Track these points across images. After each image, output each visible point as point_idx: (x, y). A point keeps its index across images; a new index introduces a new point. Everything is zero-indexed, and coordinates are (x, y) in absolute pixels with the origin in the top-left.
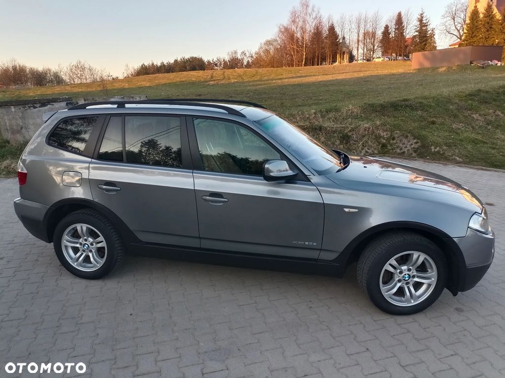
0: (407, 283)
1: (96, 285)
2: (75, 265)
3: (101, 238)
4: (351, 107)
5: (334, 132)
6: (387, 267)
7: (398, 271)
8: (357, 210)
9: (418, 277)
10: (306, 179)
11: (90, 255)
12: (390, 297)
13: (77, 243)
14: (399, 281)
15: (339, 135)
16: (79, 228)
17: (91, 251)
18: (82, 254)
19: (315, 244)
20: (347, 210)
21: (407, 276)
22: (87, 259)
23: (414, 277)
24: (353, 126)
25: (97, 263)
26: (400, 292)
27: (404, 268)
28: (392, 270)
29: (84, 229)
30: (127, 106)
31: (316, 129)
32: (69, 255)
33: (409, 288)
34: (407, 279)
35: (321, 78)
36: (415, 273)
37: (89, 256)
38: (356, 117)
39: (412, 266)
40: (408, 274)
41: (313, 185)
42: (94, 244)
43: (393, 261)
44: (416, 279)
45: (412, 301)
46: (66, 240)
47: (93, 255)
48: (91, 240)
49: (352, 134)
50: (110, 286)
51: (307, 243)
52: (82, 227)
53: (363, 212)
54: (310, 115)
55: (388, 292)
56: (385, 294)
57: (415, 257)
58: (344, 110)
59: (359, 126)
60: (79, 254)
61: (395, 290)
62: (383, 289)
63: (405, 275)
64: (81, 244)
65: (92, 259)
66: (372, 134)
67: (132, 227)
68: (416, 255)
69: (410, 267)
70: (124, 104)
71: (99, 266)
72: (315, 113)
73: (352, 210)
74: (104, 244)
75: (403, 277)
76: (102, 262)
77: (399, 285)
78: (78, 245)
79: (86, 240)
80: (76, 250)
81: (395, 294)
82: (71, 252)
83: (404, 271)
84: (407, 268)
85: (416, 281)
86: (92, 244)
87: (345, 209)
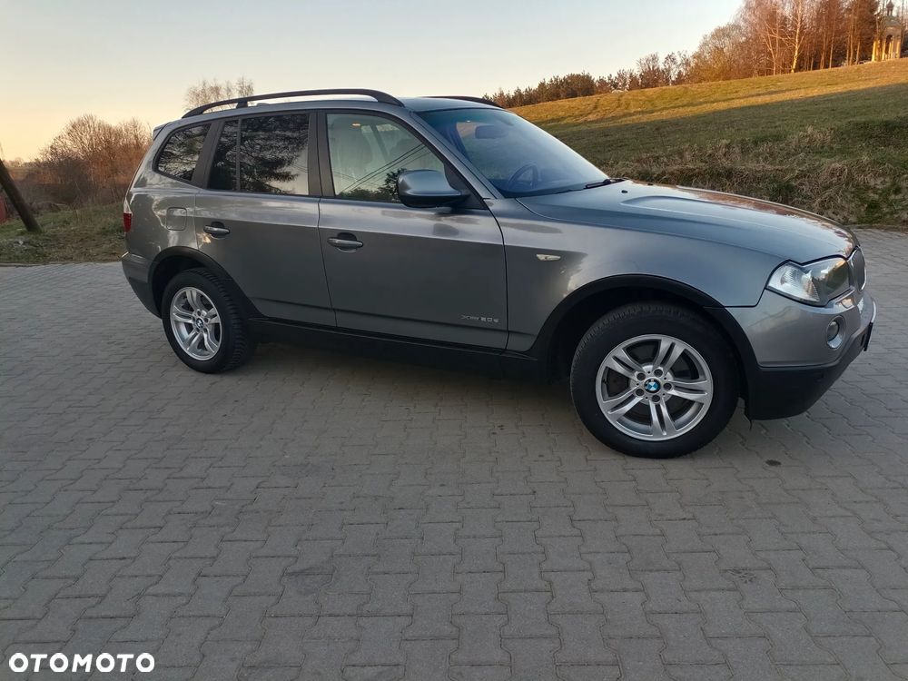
0: (656, 399)
2: (187, 350)
3: (214, 310)
4: (810, 130)
5: (758, 180)
6: (610, 362)
7: (637, 373)
8: (558, 257)
9: (677, 388)
10: (481, 207)
11: (205, 336)
12: (620, 421)
13: (189, 318)
14: (639, 392)
15: (771, 187)
16: (188, 295)
17: (206, 331)
18: (196, 334)
19: (496, 321)
20: (541, 257)
21: (652, 384)
23: (668, 386)
24: (803, 168)
25: (213, 348)
26: (641, 414)
27: (647, 368)
28: (619, 369)
29: (195, 295)
30: (249, 104)
31: (719, 174)
32: (182, 333)
33: (657, 408)
34: (653, 389)
36: (670, 378)
37: (203, 339)
38: (822, 150)
39: (663, 363)
40: (655, 381)
41: (492, 214)
42: (209, 319)
43: (620, 352)
44: (673, 392)
45: (665, 434)
46: (175, 309)
47: (207, 336)
48: (204, 313)
49: (802, 184)
50: (226, 383)
51: (483, 319)
52: (192, 293)
54: (716, 150)
55: (613, 411)
56: (608, 414)
57: (664, 345)
58: (794, 139)
59: (819, 167)
60: (192, 334)
61: (628, 407)
62: (604, 404)
63: (650, 381)
64: (194, 320)
65: (206, 343)
66: (847, 184)
67: (247, 294)
68: (665, 343)
69: (660, 368)
70: (246, 102)
71: (214, 352)
72: (728, 146)
73: (551, 257)
74: (217, 320)
75: (646, 385)
76: (217, 346)
77: (638, 399)
78: (190, 321)
79: (199, 313)
80: (189, 328)
81: (628, 415)
82: (183, 329)
83: (647, 374)
84: (653, 368)
85: (673, 396)
86: (206, 320)
87: (538, 256)
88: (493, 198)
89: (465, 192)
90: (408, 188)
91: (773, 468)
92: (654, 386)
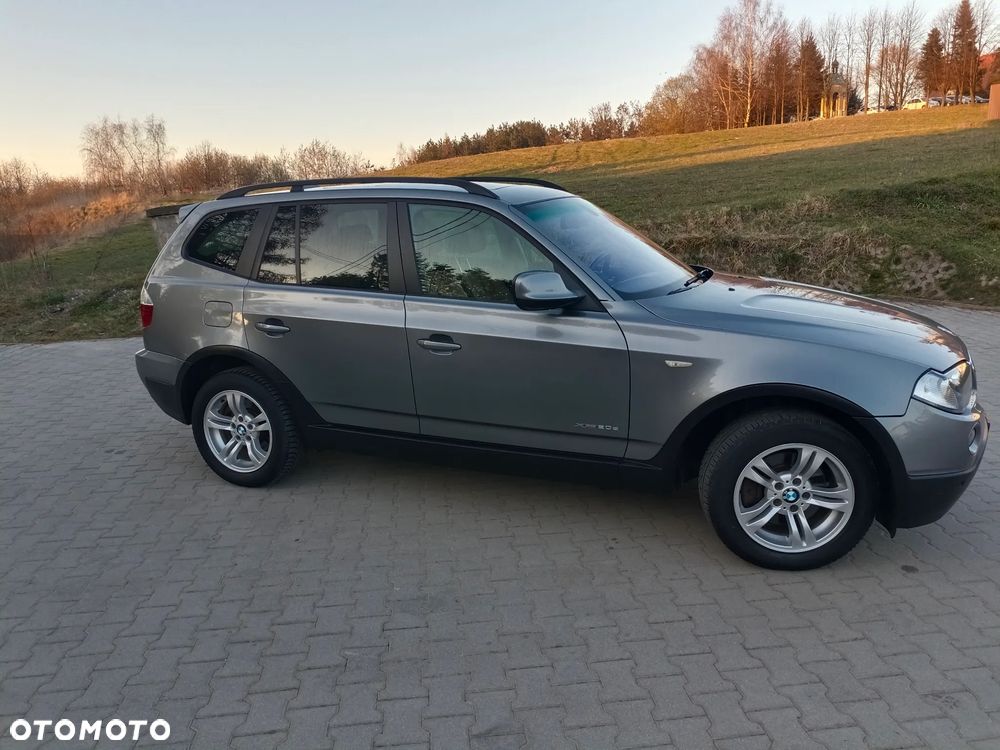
0: (794, 508)
1: (254, 495)
2: (224, 461)
3: (263, 416)
4: (808, 197)
5: (765, 250)
6: (748, 473)
7: (774, 483)
8: (690, 364)
9: (816, 497)
10: (600, 309)
11: (248, 444)
12: (757, 533)
13: (228, 424)
14: (777, 502)
15: (777, 256)
16: (229, 399)
17: (249, 439)
18: (236, 443)
19: (616, 429)
20: (671, 363)
21: (791, 493)
22: (243, 453)
23: (806, 495)
24: (807, 237)
25: (258, 459)
26: (779, 525)
27: (786, 477)
28: (758, 479)
29: (238, 399)
30: (307, 189)
31: (726, 244)
32: (216, 443)
33: (796, 518)
34: (792, 499)
35: (777, 149)
36: (809, 488)
37: (246, 447)
38: (820, 219)
39: (802, 473)
40: (794, 490)
41: (611, 317)
42: (254, 426)
43: (759, 462)
44: (812, 501)
45: (805, 544)
46: (211, 417)
47: (252, 445)
48: (248, 418)
49: (806, 254)
50: (275, 498)
51: (601, 427)
52: (234, 397)
53: (701, 367)
54: (717, 217)
55: (752, 523)
56: (747, 527)
57: (806, 454)
58: (793, 206)
59: (822, 236)
60: (230, 443)
61: (766, 519)
62: (742, 515)
63: (788, 490)
64: (234, 426)
65: (250, 453)
66: (850, 253)
67: (309, 397)
68: (806, 452)
69: (798, 477)
70: (301, 186)
71: (261, 464)
72: (729, 214)
73: (680, 364)
74: (267, 427)
75: (784, 495)
76: (265, 456)
77: (775, 510)
78: (229, 428)
79: (241, 419)
80: (226, 436)
81: (767, 527)
82: (219, 438)
83: (785, 483)
84: (793, 477)
85: (811, 505)
86: (250, 427)
87: (667, 362)
88: (610, 299)
89: (580, 294)
90: (526, 291)
91: (910, 575)
92: (793, 496)
